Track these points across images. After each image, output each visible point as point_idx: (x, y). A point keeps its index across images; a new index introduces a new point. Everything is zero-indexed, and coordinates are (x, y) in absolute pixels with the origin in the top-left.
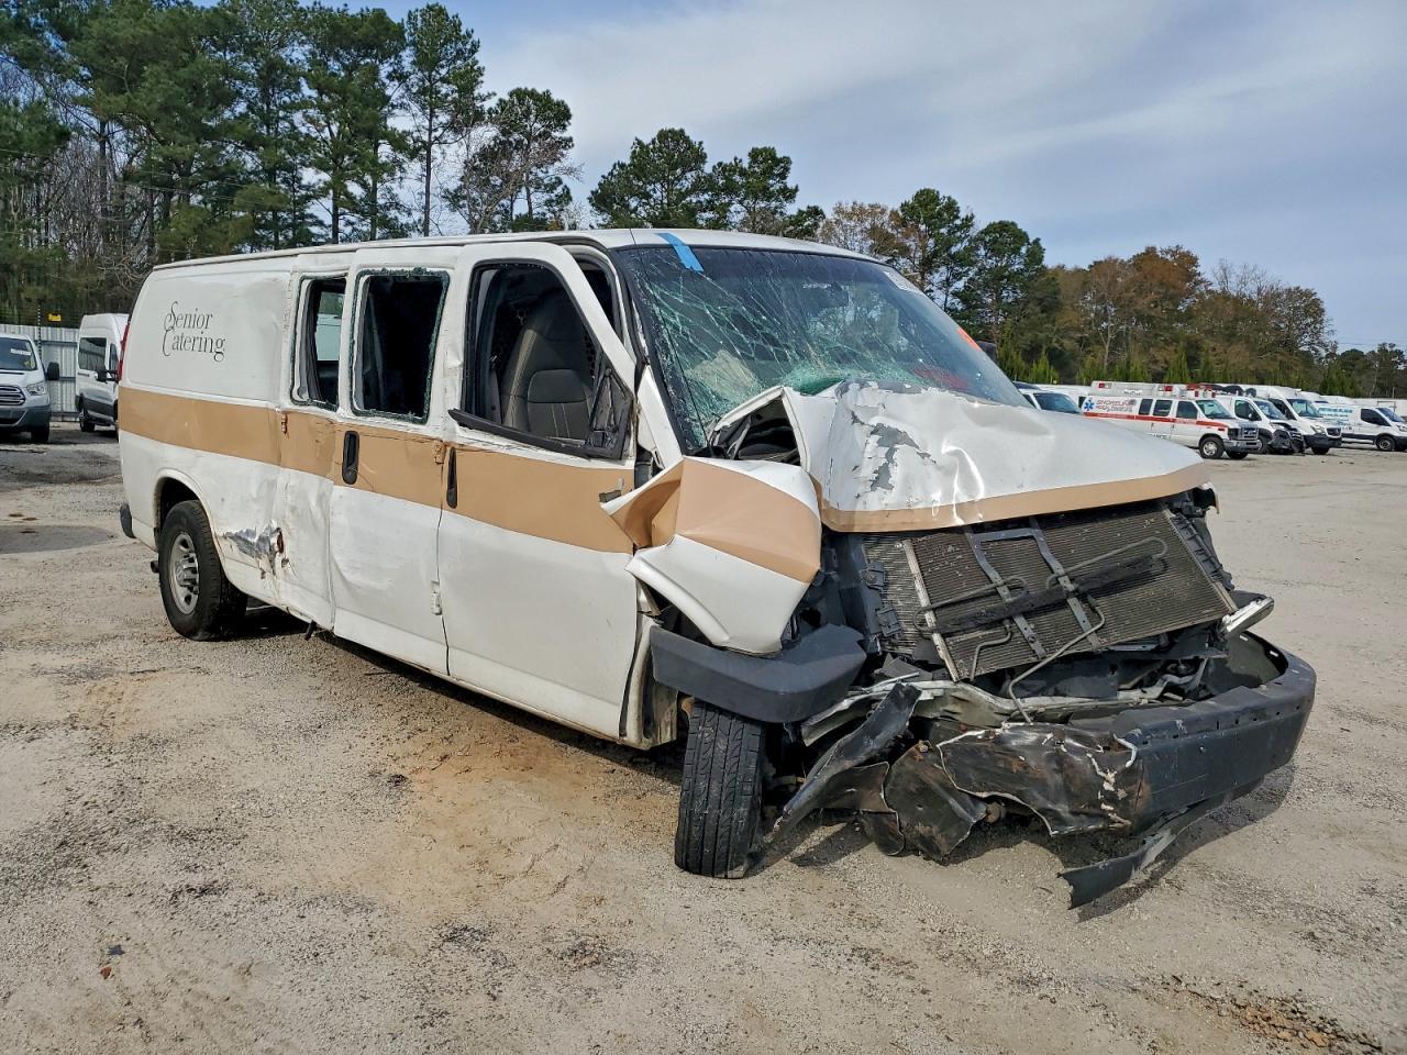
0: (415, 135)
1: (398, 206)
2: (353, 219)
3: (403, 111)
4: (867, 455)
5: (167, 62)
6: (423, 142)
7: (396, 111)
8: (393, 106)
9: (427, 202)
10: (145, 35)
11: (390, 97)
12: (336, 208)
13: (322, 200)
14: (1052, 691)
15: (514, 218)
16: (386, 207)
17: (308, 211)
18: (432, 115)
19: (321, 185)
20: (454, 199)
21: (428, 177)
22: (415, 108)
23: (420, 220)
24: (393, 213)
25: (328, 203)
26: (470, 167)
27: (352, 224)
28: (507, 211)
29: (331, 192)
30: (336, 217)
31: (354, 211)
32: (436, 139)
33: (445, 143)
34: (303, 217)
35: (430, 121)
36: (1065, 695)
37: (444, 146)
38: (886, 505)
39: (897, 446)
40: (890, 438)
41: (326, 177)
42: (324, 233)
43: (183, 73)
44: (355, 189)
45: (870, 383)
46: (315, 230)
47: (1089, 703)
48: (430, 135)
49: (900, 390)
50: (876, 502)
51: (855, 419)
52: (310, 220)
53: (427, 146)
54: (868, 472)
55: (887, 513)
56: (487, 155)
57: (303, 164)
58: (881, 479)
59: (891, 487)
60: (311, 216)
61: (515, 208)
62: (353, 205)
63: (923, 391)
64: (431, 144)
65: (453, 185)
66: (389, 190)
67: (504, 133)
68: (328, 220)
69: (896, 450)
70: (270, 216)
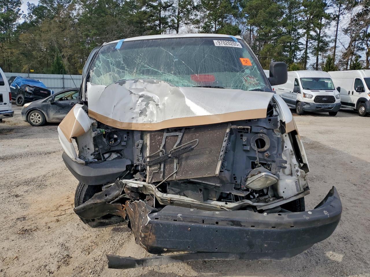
0: (334, 14)
1: (326, 36)
2: (311, 42)
3: (331, 7)
4: (137, 105)
5: (264, 8)
6: (337, 15)
7: (329, 7)
8: (328, 6)
9: (337, 33)
10: (259, 3)
11: (327, 4)
12: (307, 40)
13: (303, 37)
14: (182, 194)
15: (367, 33)
16: (322, 37)
17: (299, 41)
18: (340, 6)
19: (303, 34)
20: (346, 31)
21: (337, 26)
22: (335, 5)
23: (333, 39)
24: (325, 38)
25: (305, 38)
26: (353, 20)
27: (312, 43)
28: (365, 32)
29: (306, 35)
30: (307, 42)
31: (312, 39)
32: (341, 13)
33: (345, 14)
34: (298, 43)
35: (340, 8)
36: (187, 197)
37: (344, 15)
38: (144, 121)
39: (150, 102)
40: (148, 99)
41: (305, 31)
42: (303, 47)
43: (267, 10)
44: (312, 33)
45: (140, 80)
46: (300, 46)
47: (196, 202)
48: (339, 12)
49: (153, 83)
50: (141, 120)
51: (131, 93)
52: (299, 44)
53: (338, 16)
54: (137, 110)
55: (144, 124)
56: (359, 15)
57: (298, 28)
58: (142, 113)
59: (146, 116)
60: (300, 42)
61: (368, 30)
62: (312, 38)
63: (160, 83)
64: (339, 15)
65: (346, 27)
66: (324, 32)
67: (366, 7)
68: (305, 43)
69: (149, 103)
70: (289, 44)
